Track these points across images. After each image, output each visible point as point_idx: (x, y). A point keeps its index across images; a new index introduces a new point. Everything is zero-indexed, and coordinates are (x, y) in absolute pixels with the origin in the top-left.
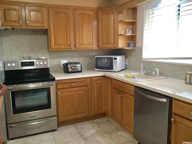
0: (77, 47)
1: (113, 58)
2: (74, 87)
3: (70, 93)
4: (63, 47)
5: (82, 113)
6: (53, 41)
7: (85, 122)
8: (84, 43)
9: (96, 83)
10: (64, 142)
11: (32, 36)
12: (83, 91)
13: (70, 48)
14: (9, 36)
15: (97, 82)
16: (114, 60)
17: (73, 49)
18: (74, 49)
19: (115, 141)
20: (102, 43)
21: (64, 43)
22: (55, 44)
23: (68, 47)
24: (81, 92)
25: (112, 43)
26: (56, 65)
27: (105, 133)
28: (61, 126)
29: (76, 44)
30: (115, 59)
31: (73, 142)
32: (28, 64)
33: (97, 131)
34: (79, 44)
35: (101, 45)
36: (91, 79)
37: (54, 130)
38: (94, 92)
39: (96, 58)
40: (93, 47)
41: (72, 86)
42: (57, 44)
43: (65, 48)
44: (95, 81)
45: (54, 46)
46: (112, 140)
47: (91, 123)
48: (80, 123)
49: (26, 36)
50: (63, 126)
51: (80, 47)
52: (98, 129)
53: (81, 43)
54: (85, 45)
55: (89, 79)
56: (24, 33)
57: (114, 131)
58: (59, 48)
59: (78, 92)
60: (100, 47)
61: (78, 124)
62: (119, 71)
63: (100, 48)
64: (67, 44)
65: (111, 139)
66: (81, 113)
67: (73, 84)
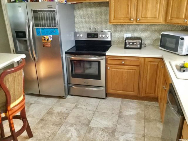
0: (138, 21)
1: (179, 37)
2: (124, 65)
3: (119, 70)
4: (122, 21)
5: (131, 91)
6: (113, 14)
7: (135, 100)
8: (147, 17)
9: (150, 64)
10: (101, 112)
11: (99, 8)
12: (134, 71)
13: (130, 22)
14: (80, 8)
15: (152, 63)
16: (180, 40)
17: (133, 23)
18: (135, 23)
19: (146, 131)
20: (171, 17)
21: (124, 17)
22: (114, 18)
23: (128, 21)
24: (131, 71)
25: (183, 17)
26: (119, 38)
27: (144, 119)
28: (111, 97)
29: (138, 18)
30: (182, 39)
31: (108, 115)
32: (93, 36)
33: (138, 114)
34: (142, 17)
35: (170, 18)
36: (145, 60)
37: (103, 99)
38: (147, 74)
39: (162, 34)
40: (159, 21)
41: (122, 64)
42: (116, 18)
43: (124, 22)
44: (149, 62)
45: (113, 20)
46: (143, 129)
47: (139, 103)
48: (129, 100)
49: (94, 8)
50: (113, 97)
51: (142, 21)
52: (141, 112)
53: (144, 16)
54: (148, 18)
55: (143, 59)
56: (92, 5)
57: (156, 120)
58: (118, 22)
59: (128, 70)
60: (167, 21)
61: (127, 99)
62: (185, 55)
63: (168, 23)
64: (127, 18)
65: (144, 127)
66: (129, 91)
67: (123, 62)
